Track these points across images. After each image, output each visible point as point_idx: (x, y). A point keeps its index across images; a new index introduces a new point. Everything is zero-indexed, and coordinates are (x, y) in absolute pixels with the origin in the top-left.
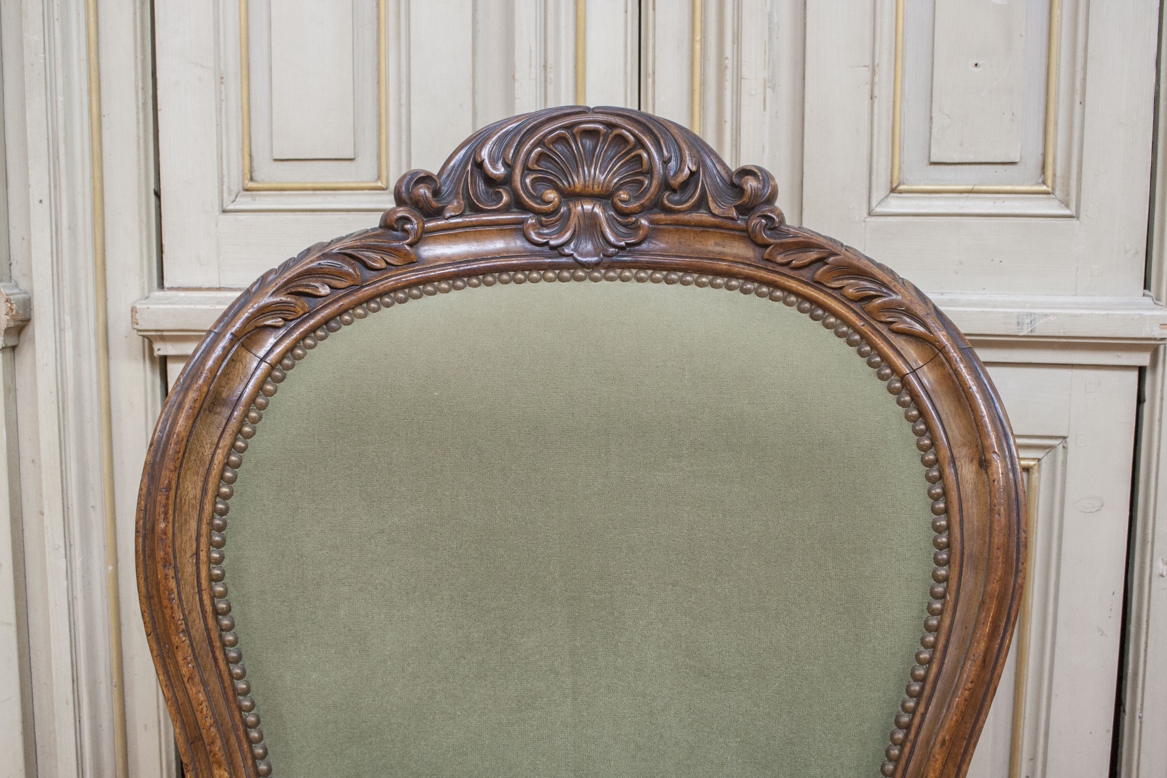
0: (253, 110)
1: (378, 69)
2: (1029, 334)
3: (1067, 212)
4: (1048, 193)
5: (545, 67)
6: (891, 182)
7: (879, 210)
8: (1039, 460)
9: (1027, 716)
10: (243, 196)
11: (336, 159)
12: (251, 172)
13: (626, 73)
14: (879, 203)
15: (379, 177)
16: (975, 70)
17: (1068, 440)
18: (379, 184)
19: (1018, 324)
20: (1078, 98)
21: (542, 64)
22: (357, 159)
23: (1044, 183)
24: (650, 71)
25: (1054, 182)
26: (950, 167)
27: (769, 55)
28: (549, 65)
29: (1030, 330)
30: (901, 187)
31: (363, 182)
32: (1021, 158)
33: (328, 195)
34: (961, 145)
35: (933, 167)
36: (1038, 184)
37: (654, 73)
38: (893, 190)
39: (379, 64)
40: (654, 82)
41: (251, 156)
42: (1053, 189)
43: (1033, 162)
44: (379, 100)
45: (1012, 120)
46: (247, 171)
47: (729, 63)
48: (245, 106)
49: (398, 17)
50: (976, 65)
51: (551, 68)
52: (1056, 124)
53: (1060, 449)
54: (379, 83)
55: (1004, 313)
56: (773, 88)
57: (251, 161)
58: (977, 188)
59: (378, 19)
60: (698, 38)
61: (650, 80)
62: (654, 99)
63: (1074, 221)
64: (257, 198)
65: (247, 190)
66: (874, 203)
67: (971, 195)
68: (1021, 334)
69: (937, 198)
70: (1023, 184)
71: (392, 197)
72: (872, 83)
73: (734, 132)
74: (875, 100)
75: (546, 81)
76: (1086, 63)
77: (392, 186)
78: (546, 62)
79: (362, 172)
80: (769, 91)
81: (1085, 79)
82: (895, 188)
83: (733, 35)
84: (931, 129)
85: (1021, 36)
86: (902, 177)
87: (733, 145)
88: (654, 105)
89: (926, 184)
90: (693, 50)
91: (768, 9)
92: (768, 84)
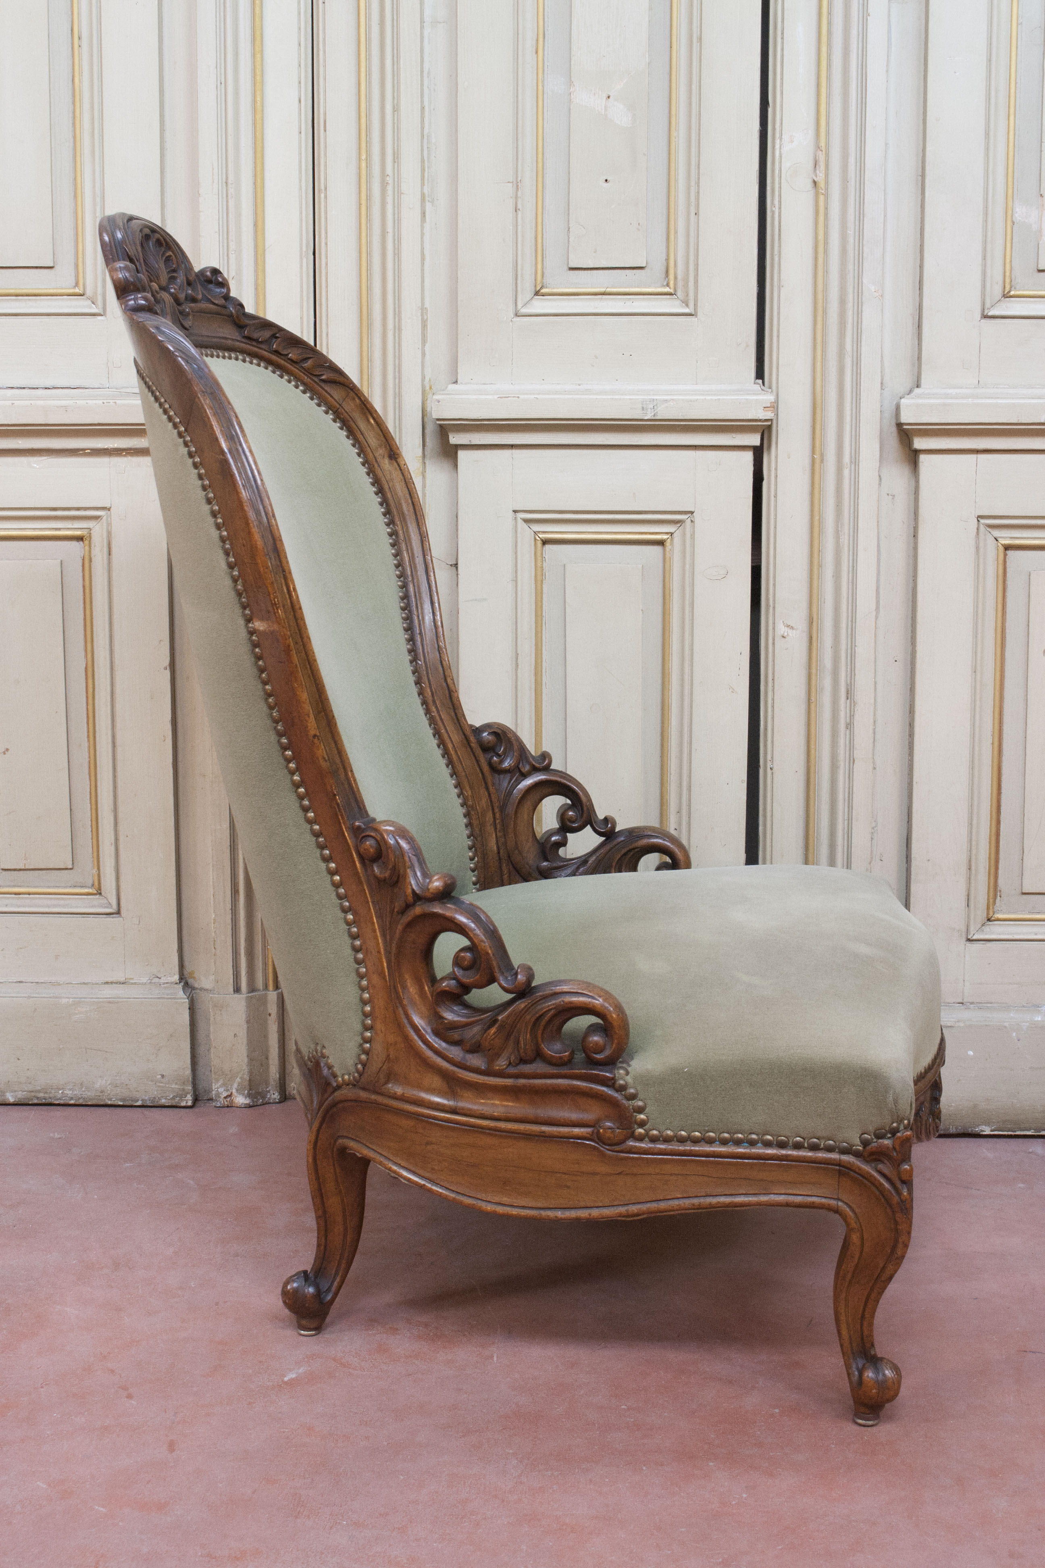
1: (75, 184)
2: (653, 418)
3: (687, 311)
4: (671, 294)
5: (226, 183)
6: (535, 286)
7: (524, 311)
8: (672, 534)
9: (673, 772)
11: (37, 267)
14: (525, 305)
15: (77, 285)
16: (606, 184)
17: (694, 514)
18: (77, 290)
19: (643, 409)
20: (693, 211)
21: (224, 180)
22: (56, 267)
23: (668, 285)
24: (323, 188)
25: (675, 284)
26: (586, 272)
27: (428, 172)
28: (230, 182)
29: (653, 414)
30: (543, 291)
31: (62, 288)
32: (647, 263)
33: (30, 300)
34: (596, 252)
35: (572, 272)
36: (663, 286)
37: (326, 189)
38: (537, 293)
39: (75, 179)
40: (326, 197)
42: (675, 290)
43: (658, 267)
44: (76, 213)
45: (638, 230)
47: (389, 180)
49: (93, 137)
50: (606, 180)
51: (232, 184)
52: (676, 232)
53: (688, 522)
54: (75, 197)
55: (630, 399)
56: (432, 202)
58: (609, 290)
59: (74, 137)
60: (364, 157)
61: (323, 195)
62: (326, 213)
63: (693, 319)
66: (519, 305)
67: (604, 297)
68: (646, 418)
69: (575, 299)
70: (650, 286)
71: (89, 302)
72: (516, 197)
73: (396, 242)
74: (519, 212)
75: (227, 196)
76: (699, 179)
77: (89, 292)
78: (227, 178)
79: (62, 279)
80: (428, 205)
81: (698, 192)
82: (539, 291)
83: (394, 154)
84: (569, 238)
85: (644, 154)
86: (545, 281)
87: (395, 254)
88: (326, 218)
89: (566, 288)
90: (359, 168)
91: (426, 131)
92: (427, 199)
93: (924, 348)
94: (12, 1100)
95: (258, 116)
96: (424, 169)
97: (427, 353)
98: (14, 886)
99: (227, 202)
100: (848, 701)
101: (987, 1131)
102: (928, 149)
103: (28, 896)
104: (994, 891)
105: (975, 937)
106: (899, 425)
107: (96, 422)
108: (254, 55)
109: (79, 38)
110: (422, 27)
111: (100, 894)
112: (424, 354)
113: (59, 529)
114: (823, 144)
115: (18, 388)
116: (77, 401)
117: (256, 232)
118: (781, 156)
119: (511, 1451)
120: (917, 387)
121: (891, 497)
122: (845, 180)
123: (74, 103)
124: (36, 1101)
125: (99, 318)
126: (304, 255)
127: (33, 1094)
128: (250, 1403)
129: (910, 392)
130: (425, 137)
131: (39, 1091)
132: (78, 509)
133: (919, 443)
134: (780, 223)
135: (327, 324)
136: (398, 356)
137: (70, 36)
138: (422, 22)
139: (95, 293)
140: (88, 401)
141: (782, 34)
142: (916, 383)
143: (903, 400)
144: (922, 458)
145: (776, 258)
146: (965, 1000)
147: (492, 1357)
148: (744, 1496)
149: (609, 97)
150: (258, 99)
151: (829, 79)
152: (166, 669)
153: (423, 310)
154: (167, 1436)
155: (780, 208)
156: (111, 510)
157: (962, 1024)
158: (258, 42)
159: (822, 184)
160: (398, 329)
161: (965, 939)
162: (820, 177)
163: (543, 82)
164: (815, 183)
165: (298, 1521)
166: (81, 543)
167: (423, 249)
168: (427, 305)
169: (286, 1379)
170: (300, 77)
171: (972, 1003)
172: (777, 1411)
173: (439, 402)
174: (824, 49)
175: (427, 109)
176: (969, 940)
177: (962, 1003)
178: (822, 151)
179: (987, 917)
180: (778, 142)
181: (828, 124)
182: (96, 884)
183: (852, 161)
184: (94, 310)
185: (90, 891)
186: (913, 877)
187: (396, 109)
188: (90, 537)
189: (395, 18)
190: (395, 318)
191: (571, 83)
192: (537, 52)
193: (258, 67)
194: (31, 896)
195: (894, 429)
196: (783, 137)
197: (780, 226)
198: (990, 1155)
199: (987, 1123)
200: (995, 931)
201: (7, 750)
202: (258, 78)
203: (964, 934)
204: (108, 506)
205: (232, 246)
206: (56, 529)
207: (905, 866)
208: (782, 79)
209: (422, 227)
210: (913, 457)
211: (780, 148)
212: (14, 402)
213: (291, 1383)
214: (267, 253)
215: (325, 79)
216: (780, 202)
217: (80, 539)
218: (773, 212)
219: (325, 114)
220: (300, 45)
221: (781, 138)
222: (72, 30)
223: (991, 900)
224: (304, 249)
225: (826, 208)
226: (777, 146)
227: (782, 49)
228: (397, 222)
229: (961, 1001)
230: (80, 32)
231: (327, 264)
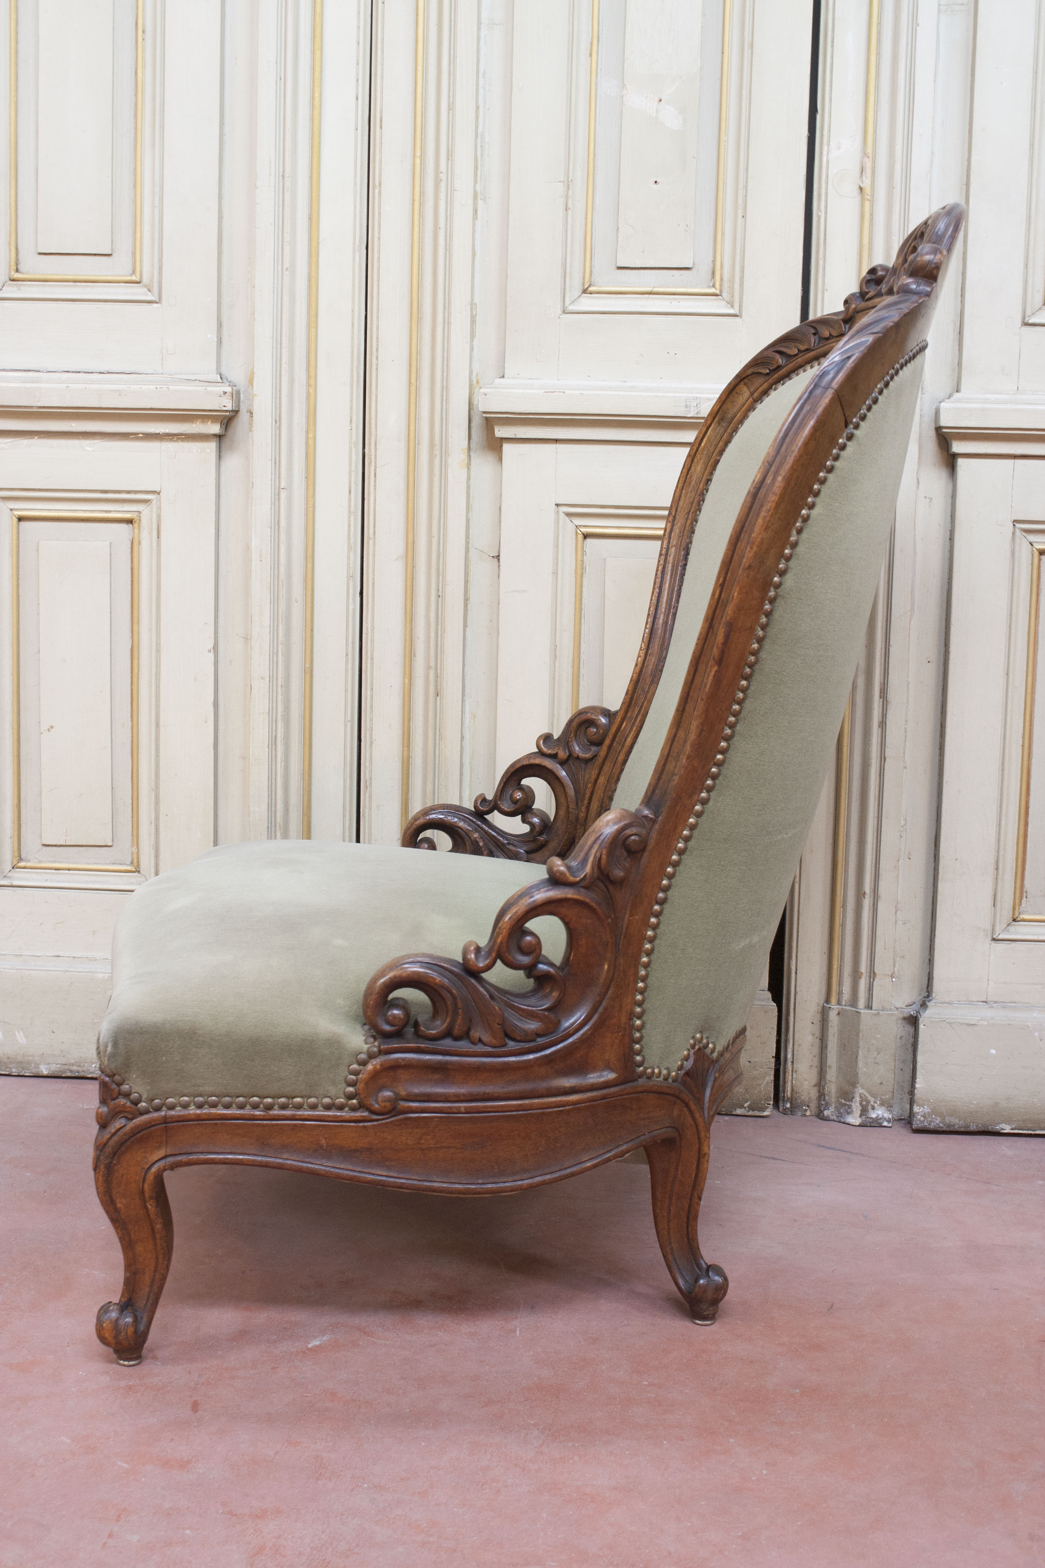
0: (19, 207)
1: (135, 174)
2: (696, 416)
3: (732, 311)
4: (716, 295)
5: (283, 176)
6: (584, 284)
7: (572, 308)
10: (10, 285)
11: (95, 255)
12: (17, 264)
13: (355, 184)
14: (573, 302)
15: (134, 272)
16: (655, 186)
18: (134, 278)
19: (686, 406)
20: (740, 214)
21: (281, 174)
22: (114, 254)
23: (714, 286)
24: (377, 183)
25: (721, 285)
26: (634, 271)
27: (481, 171)
28: (286, 175)
29: (696, 412)
30: (591, 289)
31: (119, 276)
32: (693, 264)
33: (87, 286)
34: (643, 252)
35: (620, 271)
36: (709, 287)
37: (380, 184)
38: (585, 291)
39: (135, 169)
40: (380, 193)
41: (17, 249)
42: (721, 291)
43: (704, 268)
44: (135, 202)
45: (686, 231)
46: (13, 263)
47: (443, 176)
48: (13, 204)
49: (154, 128)
50: (656, 182)
51: (288, 177)
52: (723, 234)
54: (135, 186)
55: (674, 397)
56: (484, 200)
57: (17, 255)
58: (656, 290)
60: (418, 154)
61: (377, 191)
62: (380, 208)
63: (737, 319)
64: (22, 288)
65: (13, 280)
66: (567, 303)
67: (651, 296)
68: (689, 416)
69: (622, 298)
70: (696, 287)
71: (145, 290)
72: (567, 197)
73: (448, 237)
74: (569, 211)
75: (283, 189)
76: (747, 182)
77: (145, 280)
78: (284, 172)
79: (119, 267)
80: (480, 203)
81: (746, 196)
82: (587, 289)
83: (448, 152)
84: (618, 237)
85: (694, 157)
86: (593, 279)
87: (446, 249)
88: (380, 213)
89: (613, 286)
90: (414, 165)
91: (480, 130)
92: (479, 197)
93: (964, 353)
94: (45, 1073)
95: (316, 112)
96: (477, 168)
97: (475, 347)
98: (55, 862)
99: (283, 195)
100: (882, 699)
101: (1008, 1130)
102: (973, 158)
103: (68, 872)
104: (1020, 892)
105: (1000, 937)
106: (938, 429)
107: (149, 407)
108: (313, 53)
109: (144, 32)
110: (479, 29)
111: (139, 872)
112: (472, 349)
113: (110, 511)
114: (869, 151)
115: (73, 372)
116: (131, 386)
117: (310, 225)
118: (828, 162)
119: (532, 1422)
120: (957, 392)
121: (928, 500)
122: (890, 187)
123: (136, 95)
124: (69, 1074)
125: (155, 305)
126: (357, 248)
127: (66, 1067)
128: (274, 1368)
129: (950, 396)
130: (479, 136)
131: (73, 1065)
132: (129, 492)
133: (957, 447)
134: (825, 228)
135: (378, 318)
136: (446, 350)
137: (134, 29)
138: (479, 23)
139: (152, 281)
140: (141, 386)
141: (833, 42)
142: (956, 388)
143: (942, 404)
144: (961, 462)
145: (821, 262)
146: (989, 999)
147: (515, 1331)
148: (765, 1472)
149: (660, 100)
150: (317, 95)
151: (877, 87)
152: (210, 651)
153: (473, 306)
154: (191, 1397)
155: (826, 213)
156: (161, 494)
157: (985, 1023)
158: (318, 40)
159: (868, 190)
160: (447, 323)
161: (990, 939)
162: (867, 184)
163: (596, 84)
164: (861, 189)
165: (319, 1482)
166: (131, 525)
167: (474, 245)
168: (476, 300)
169: (310, 1346)
170: (358, 75)
171: (995, 1002)
172: (797, 1391)
173: (486, 395)
174: (873, 58)
175: (481, 108)
176: (994, 939)
177: (986, 1002)
178: (868, 157)
179: (1013, 917)
180: (825, 148)
181: (875, 131)
182: (135, 861)
183: (898, 167)
184: (150, 297)
185: (129, 868)
186: (940, 875)
187: (451, 108)
188: (140, 521)
189: (453, 18)
190: (444, 312)
191: (624, 86)
192: (591, 55)
193: (317, 63)
194: (71, 872)
195: (933, 433)
196: (831, 143)
197: (825, 231)
198: (1010, 1153)
199: (1007, 1122)
200: (1021, 931)
201: (52, 727)
202: (317, 75)
203: (989, 933)
204: (158, 490)
205: (287, 237)
206: (106, 511)
207: (932, 865)
208: (831, 86)
209: (474, 225)
210: (950, 461)
211: (828, 154)
212: (68, 385)
213: (315, 1350)
214: (321, 245)
215: (382, 77)
216: (826, 207)
217: (130, 521)
218: (819, 217)
219: (381, 112)
220: (358, 43)
221: (828, 145)
222: (137, 24)
223: (1017, 901)
224: (357, 243)
225: (872, 214)
226: (825, 153)
227: (832, 58)
228: (449, 218)
229: (985, 1000)
230: (144, 25)
231: (379, 258)
